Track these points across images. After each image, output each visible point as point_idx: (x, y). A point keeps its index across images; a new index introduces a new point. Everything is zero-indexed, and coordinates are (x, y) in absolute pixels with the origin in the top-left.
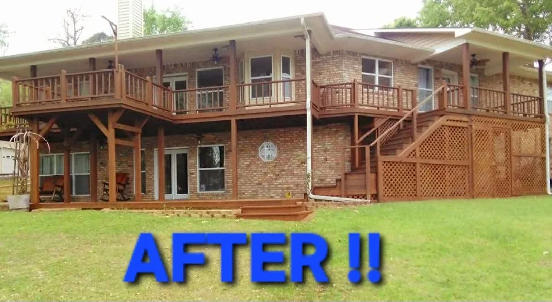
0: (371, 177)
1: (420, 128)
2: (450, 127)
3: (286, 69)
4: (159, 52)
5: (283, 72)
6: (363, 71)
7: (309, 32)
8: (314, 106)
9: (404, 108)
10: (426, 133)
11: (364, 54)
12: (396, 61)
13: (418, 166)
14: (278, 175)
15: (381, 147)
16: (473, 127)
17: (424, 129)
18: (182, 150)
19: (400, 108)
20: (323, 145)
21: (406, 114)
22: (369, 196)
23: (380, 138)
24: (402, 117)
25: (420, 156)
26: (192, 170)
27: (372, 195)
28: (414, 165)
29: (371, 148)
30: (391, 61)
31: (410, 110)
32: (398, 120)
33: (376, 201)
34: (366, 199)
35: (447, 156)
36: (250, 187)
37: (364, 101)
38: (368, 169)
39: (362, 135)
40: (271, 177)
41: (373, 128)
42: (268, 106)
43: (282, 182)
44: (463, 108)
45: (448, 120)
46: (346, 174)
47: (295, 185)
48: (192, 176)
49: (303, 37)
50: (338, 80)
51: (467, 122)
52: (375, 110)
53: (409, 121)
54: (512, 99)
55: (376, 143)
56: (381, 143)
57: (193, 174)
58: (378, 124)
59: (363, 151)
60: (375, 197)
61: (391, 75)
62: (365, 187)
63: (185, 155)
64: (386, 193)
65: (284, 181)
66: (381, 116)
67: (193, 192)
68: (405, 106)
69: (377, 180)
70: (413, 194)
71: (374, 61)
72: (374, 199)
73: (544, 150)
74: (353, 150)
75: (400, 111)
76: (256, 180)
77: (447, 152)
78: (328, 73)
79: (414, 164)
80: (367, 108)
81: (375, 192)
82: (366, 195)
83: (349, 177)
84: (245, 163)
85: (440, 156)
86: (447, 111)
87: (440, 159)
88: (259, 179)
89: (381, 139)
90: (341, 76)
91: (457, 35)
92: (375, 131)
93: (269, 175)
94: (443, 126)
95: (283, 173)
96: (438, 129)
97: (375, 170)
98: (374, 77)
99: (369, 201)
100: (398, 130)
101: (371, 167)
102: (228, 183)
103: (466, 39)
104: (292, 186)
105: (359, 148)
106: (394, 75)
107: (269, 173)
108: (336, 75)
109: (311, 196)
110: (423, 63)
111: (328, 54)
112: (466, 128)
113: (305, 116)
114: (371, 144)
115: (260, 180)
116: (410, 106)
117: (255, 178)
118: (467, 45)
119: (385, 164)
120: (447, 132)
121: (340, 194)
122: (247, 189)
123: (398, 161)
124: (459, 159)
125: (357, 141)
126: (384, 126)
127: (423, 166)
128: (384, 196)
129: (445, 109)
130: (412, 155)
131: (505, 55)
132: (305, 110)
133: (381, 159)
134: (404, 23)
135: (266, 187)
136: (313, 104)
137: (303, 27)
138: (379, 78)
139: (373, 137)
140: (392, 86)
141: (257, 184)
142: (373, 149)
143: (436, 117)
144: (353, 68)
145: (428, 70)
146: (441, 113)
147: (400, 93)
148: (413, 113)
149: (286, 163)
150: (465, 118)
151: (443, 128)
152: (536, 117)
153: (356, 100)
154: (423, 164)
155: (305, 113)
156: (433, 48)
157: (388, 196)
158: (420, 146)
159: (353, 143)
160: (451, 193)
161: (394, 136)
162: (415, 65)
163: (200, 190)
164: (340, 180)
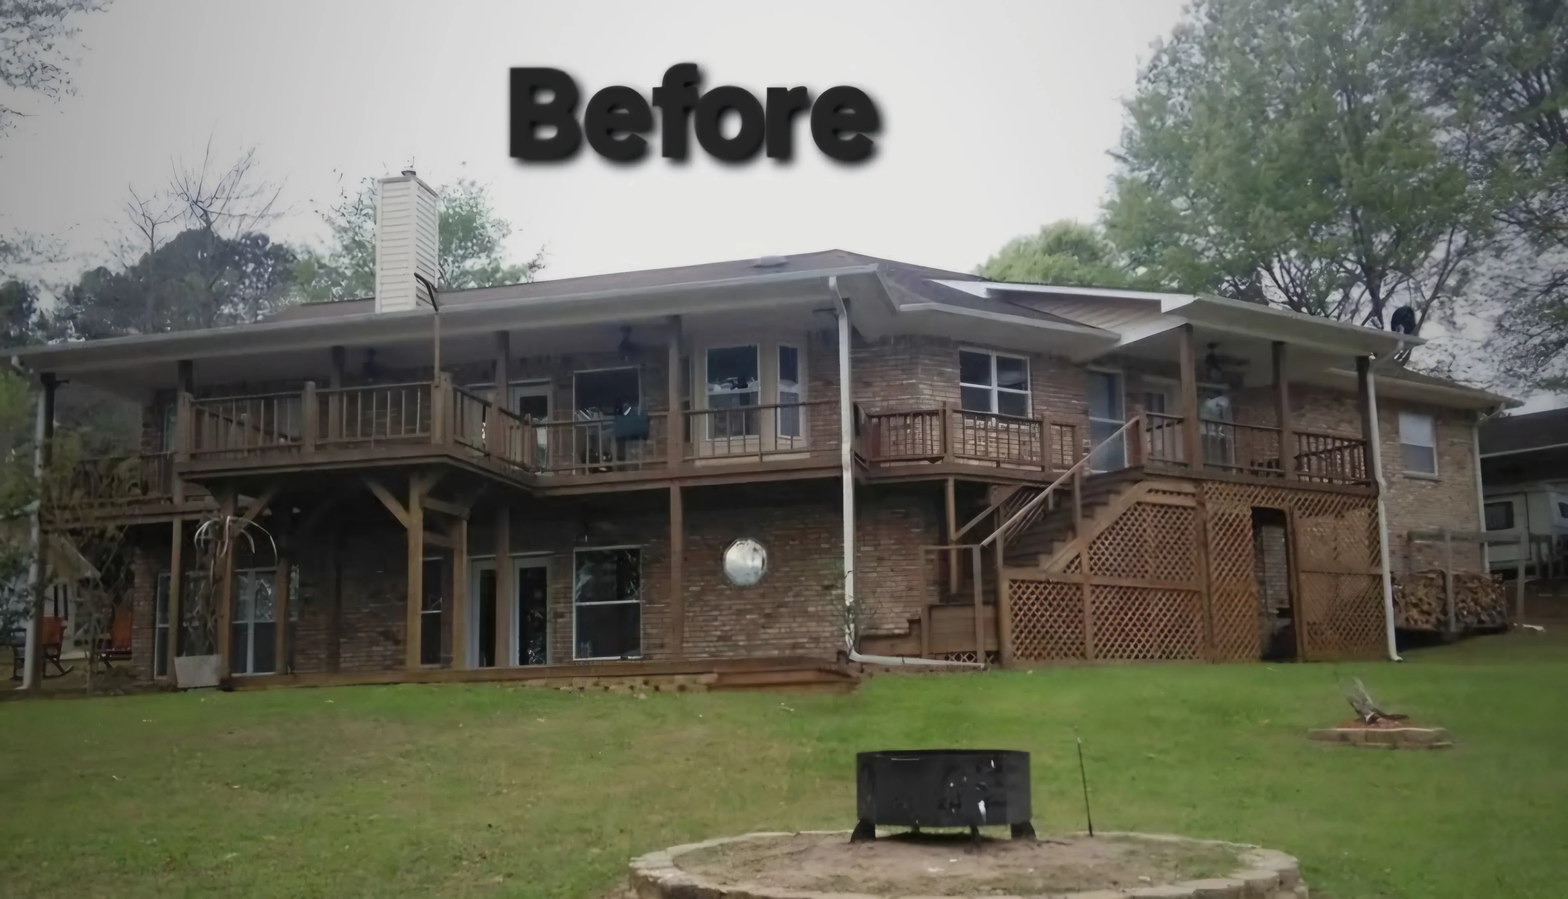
0: (983, 613)
1: (1089, 508)
2: (1154, 505)
3: (789, 373)
4: (504, 336)
5: (782, 377)
6: (963, 380)
7: (847, 301)
8: (857, 458)
9: (1054, 461)
10: (1104, 519)
11: (964, 343)
12: (1037, 357)
13: (1087, 590)
14: (768, 616)
15: (1006, 550)
16: (1209, 506)
17: (1099, 510)
18: (534, 559)
19: (1046, 464)
20: (875, 546)
21: (1060, 475)
22: (981, 655)
23: (1004, 527)
24: (1051, 483)
25: (1092, 569)
26: (561, 607)
27: (988, 654)
28: (1078, 589)
29: (984, 550)
30: (1028, 359)
31: (1068, 468)
32: (1043, 489)
33: (996, 665)
34: (976, 661)
35: (1151, 571)
36: (704, 644)
37: (968, 447)
38: (978, 598)
39: (964, 523)
40: (752, 620)
41: (988, 505)
42: (756, 459)
43: (780, 633)
44: (1186, 465)
45: (1150, 491)
46: (931, 608)
47: (811, 638)
48: (559, 620)
49: (832, 312)
50: (909, 403)
51: (1193, 495)
52: (992, 467)
53: (1064, 493)
54: (1297, 444)
55: (994, 542)
56: (1006, 540)
57: (562, 615)
58: (997, 497)
59: (966, 557)
60: (995, 657)
61: (1026, 389)
62: (973, 635)
63: (541, 572)
64: (1018, 649)
65: (783, 630)
66: (1006, 480)
67: (560, 660)
68: (1056, 459)
69: (997, 622)
70: (1078, 653)
71: (987, 358)
72: (992, 662)
73: (1376, 559)
74: (944, 557)
75: (1046, 469)
76: (717, 628)
77: (1150, 561)
78: (884, 384)
79: (1079, 587)
80: (975, 463)
81: (992, 648)
82: (975, 653)
83: (936, 614)
84: (691, 589)
85: (1135, 570)
86: (1146, 471)
87: (1135, 576)
88: (724, 625)
89: (1006, 532)
90: (913, 389)
91: (1165, 308)
92: (992, 513)
93: (748, 617)
94: (1139, 504)
95: (782, 610)
96: (1129, 509)
97: (992, 598)
98: (986, 394)
99: (982, 665)
100: (1043, 511)
101: (985, 593)
102: (648, 636)
103: (1187, 317)
104: (805, 640)
105: (959, 551)
106: (1032, 390)
107: (750, 612)
108: (904, 389)
109: (855, 656)
110: (1097, 362)
111: (883, 341)
112: (1193, 508)
113: (839, 480)
114: (986, 542)
115: (727, 628)
116: (1068, 459)
117: (716, 623)
118: (1188, 328)
119: (1015, 586)
120: (1149, 516)
121: (917, 652)
122: (696, 650)
123: (1043, 577)
124: (1177, 578)
125: (953, 535)
126: (1015, 502)
127: (1098, 591)
128: (1015, 655)
129: (1142, 467)
130: (1073, 568)
131: (1278, 346)
132: (840, 468)
133: (1006, 576)
134: (1065, 239)
135: (741, 643)
136: (856, 454)
137: (834, 293)
138: (1000, 394)
139: (988, 526)
140: (1030, 416)
141: (720, 639)
142: (988, 553)
143: (1124, 484)
144: (941, 374)
145: (1110, 379)
146: (1137, 475)
147: (1045, 431)
148: (1072, 476)
149: (790, 589)
150: (1189, 488)
151: (1140, 509)
152: (1358, 483)
153: (949, 447)
154: (1097, 586)
155: (838, 474)
156: (1117, 330)
157: (1022, 655)
158: (1091, 548)
159: (943, 539)
160: (1164, 652)
161: (1035, 524)
162: (1082, 365)
163: (578, 656)
164: (918, 621)
